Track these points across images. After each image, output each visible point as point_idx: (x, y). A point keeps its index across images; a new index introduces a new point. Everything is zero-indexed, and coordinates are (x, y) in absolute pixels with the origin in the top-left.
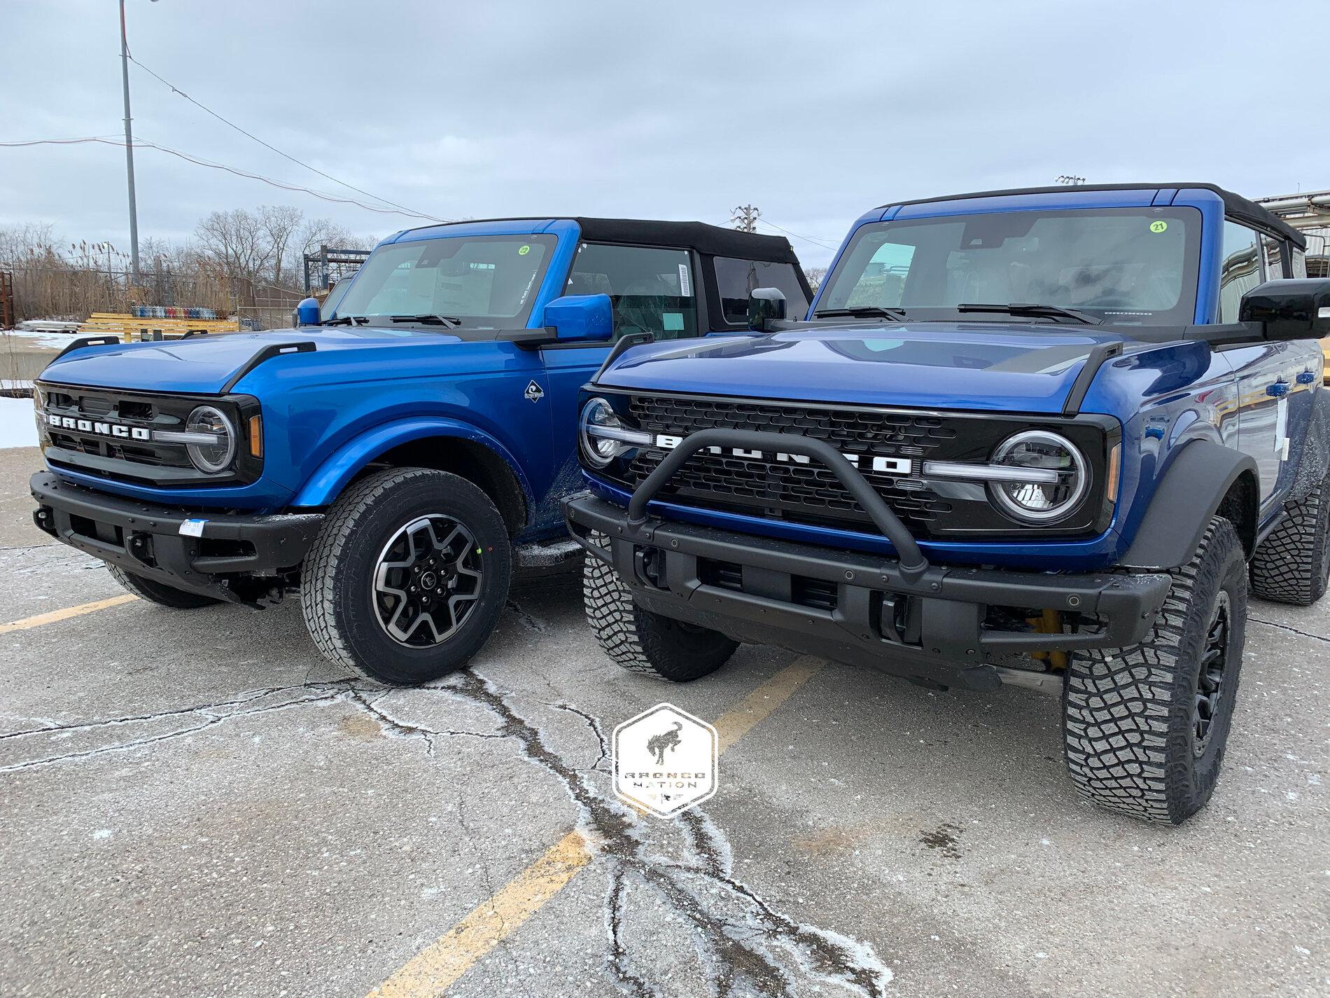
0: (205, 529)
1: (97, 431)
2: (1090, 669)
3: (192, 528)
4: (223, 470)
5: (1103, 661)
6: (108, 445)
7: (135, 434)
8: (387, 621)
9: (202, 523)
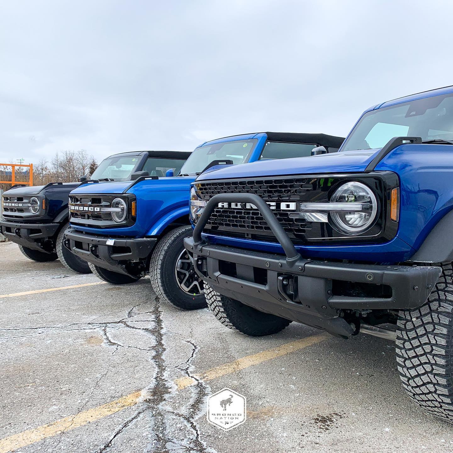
0: (114, 243)
1: (85, 210)
2: (405, 325)
3: (110, 242)
4: (122, 221)
5: (411, 321)
6: (88, 215)
7: (95, 210)
8: (181, 283)
9: (114, 240)
